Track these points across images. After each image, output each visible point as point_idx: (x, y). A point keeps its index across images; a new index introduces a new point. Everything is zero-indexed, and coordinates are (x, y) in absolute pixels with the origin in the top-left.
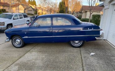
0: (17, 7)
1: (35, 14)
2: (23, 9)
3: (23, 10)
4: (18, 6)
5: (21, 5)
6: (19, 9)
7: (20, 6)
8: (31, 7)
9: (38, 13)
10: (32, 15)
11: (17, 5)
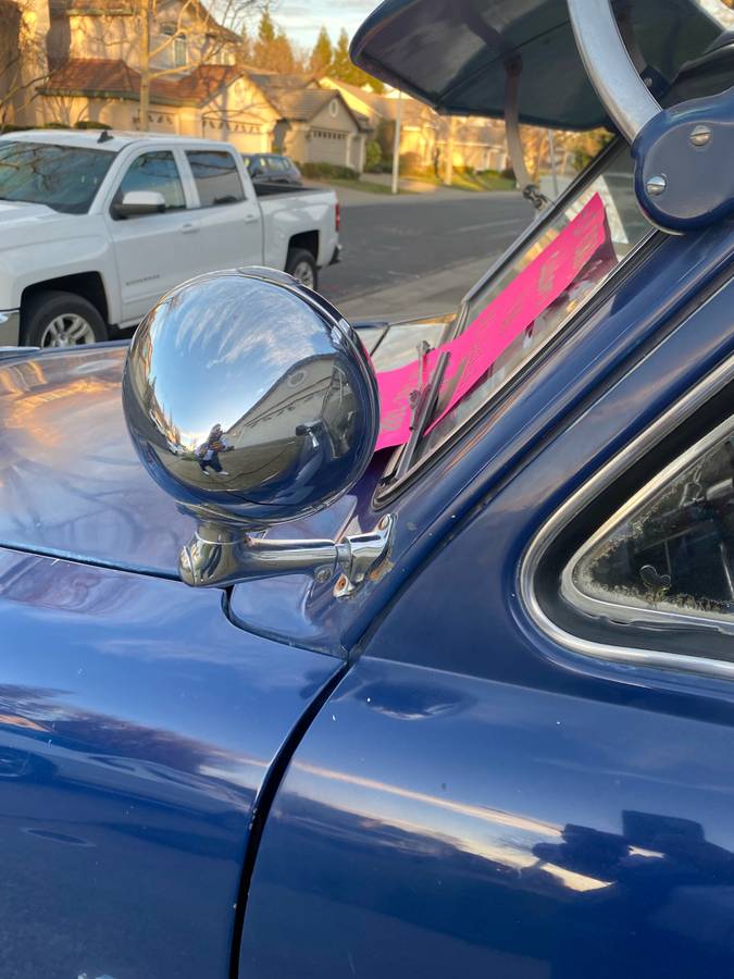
0: (211, 97)
1: (370, 170)
2: (268, 119)
3: (267, 127)
4: (223, 87)
5: (242, 83)
6: (224, 124)
7: (241, 94)
8: (338, 96)
9: (402, 158)
10: (346, 175)
11: (208, 81)
